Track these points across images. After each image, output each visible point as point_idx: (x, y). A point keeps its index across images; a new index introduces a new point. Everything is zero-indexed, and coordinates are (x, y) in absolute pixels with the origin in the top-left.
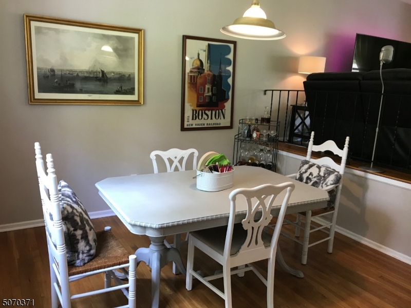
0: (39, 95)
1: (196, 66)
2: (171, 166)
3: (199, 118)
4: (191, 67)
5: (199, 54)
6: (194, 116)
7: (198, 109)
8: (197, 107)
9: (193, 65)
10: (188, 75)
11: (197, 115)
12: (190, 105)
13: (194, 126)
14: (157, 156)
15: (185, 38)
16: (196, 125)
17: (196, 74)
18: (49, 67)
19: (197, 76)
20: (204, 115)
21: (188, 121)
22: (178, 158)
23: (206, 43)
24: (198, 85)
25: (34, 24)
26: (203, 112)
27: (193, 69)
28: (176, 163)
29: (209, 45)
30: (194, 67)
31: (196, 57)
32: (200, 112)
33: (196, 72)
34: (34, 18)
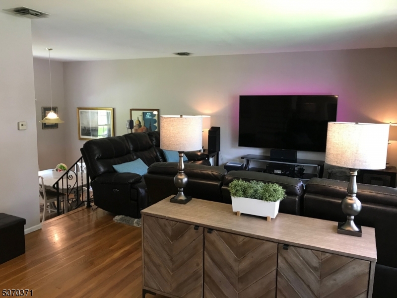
0: (82, 137)
1: (137, 124)
15: (131, 110)
17: (137, 128)
23: (142, 112)
25: (80, 110)
29: (143, 113)
31: (137, 119)
34: (80, 108)
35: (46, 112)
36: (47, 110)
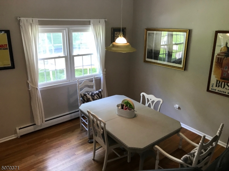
1: (223, 51)
2: (148, 102)
3: (221, 87)
4: (219, 52)
5: (227, 43)
6: (218, 85)
7: (221, 80)
8: (221, 79)
9: (221, 51)
10: (216, 57)
11: (220, 84)
12: (215, 77)
13: (217, 91)
14: (143, 95)
15: (217, 32)
16: (218, 91)
17: (223, 57)
18: (151, 49)
19: (223, 59)
20: (226, 86)
21: (213, 87)
22: (152, 101)
24: (223, 65)
26: (226, 83)
27: (221, 53)
28: (150, 102)
30: (221, 52)
31: (225, 45)
32: (223, 83)
33: (223, 55)
34: (148, 29)
35: (116, 33)
36: (117, 31)
